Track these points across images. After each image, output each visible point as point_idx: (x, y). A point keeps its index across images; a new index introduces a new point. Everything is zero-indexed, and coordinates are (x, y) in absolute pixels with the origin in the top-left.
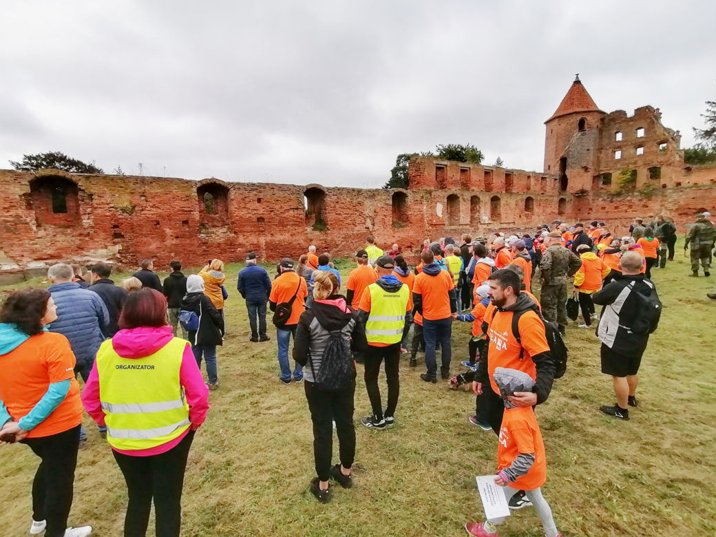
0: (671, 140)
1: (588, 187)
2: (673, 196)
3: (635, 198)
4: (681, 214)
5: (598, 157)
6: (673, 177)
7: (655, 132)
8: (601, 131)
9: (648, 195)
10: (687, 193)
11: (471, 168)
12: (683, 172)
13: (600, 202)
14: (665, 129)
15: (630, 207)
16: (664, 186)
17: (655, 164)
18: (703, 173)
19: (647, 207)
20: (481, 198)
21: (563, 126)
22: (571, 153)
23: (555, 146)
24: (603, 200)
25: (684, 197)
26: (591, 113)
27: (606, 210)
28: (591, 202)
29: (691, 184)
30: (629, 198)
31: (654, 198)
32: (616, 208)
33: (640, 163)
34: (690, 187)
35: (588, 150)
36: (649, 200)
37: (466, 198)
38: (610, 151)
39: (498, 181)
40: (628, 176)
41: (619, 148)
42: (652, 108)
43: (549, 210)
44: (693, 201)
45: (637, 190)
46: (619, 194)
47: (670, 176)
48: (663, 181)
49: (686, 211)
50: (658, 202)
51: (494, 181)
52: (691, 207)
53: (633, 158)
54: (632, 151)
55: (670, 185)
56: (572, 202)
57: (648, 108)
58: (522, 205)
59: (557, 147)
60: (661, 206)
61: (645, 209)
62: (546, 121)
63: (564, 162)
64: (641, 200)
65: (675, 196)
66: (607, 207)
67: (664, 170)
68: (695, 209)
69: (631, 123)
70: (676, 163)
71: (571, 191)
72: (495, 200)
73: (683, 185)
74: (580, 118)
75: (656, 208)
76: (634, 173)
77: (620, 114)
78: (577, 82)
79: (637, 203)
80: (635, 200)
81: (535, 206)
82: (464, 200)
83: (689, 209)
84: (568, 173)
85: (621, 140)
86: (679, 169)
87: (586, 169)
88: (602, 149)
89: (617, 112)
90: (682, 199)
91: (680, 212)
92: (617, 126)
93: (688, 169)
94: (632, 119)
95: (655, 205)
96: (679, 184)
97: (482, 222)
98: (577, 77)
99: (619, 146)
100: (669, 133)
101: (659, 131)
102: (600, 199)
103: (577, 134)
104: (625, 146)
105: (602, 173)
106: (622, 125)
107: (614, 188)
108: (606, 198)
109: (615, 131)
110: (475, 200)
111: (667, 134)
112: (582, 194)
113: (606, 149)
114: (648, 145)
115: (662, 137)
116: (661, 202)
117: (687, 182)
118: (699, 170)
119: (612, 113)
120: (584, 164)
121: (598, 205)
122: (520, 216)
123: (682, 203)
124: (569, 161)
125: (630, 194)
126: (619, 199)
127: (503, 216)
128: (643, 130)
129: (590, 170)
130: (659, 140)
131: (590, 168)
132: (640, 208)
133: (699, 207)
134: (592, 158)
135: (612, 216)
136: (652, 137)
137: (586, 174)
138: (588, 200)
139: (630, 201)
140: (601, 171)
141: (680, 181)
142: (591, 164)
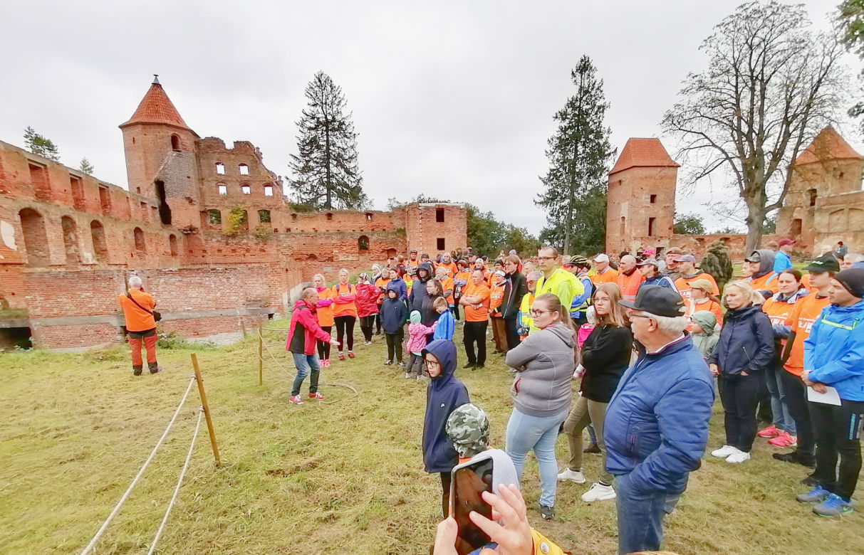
0: (275, 184)
1: (197, 223)
2: (286, 241)
3: (250, 241)
4: (296, 259)
5: (200, 189)
6: (283, 222)
7: (259, 172)
8: (197, 156)
9: (263, 239)
10: (299, 239)
11: (48, 166)
12: (291, 217)
13: (214, 243)
14: (268, 171)
15: (248, 251)
16: (276, 230)
17: (264, 207)
18: (307, 221)
19: (264, 251)
20: (76, 220)
21: (150, 137)
22: (168, 176)
23: (143, 161)
24: (218, 241)
25: (296, 242)
26: (184, 131)
27: (223, 253)
28: (204, 243)
29: (299, 231)
30: (245, 241)
31: (269, 242)
32: (234, 251)
33: (249, 204)
34: (300, 234)
35: (189, 177)
36: (265, 244)
37: (53, 217)
38: (213, 184)
39: (92, 197)
40: (239, 217)
41: (224, 182)
43: (162, 249)
44: (304, 247)
45: (250, 232)
46: (234, 236)
47: (281, 220)
48: (274, 225)
49: (300, 256)
50: (274, 247)
51: (86, 197)
52: (304, 252)
53: (240, 197)
54: (238, 189)
55: (282, 230)
56: (182, 240)
58: (131, 237)
59: (146, 164)
60: (278, 250)
61: (262, 253)
62: (121, 123)
63: (160, 186)
64: (256, 244)
65: (288, 241)
66: (224, 250)
67: (273, 214)
68: (307, 255)
69: (233, 157)
70: (283, 209)
71: (178, 226)
72: (96, 225)
73: (292, 231)
74: (171, 133)
75: (273, 253)
76: (246, 213)
78: (156, 85)
79: (254, 247)
80: (250, 243)
81: (146, 242)
82: (52, 222)
83: (302, 254)
84: (168, 201)
85: (223, 173)
86: (287, 215)
87: (191, 201)
88: (203, 179)
89: (217, 139)
90: (296, 244)
91: (295, 257)
92: (217, 156)
93: (294, 216)
94: (232, 152)
95: (272, 249)
96: (289, 230)
97: (85, 262)
98: (156, 79)
99: (222, 181)
100: (272, 176)
101: (264, 173)
102: (214, 240)
103: (171, 154)
104: (229, 181)
105: (208, 208)
106: (225, 156)
107: (226, 227)
108: (220, 239)
109: (215, 162)
110: (68, 224)
111: (271, 178)
112: (191, 231)
113: (208, 181)
114: (254, 185)
115: (267, 180)
116: (277, 246)
117: (295, 228)
118: (304, 218)
119: (206, 138)
121: (212, 247)
122: (132, 255)
123: (295, 248)
124: (167, 187)
125: (245, 236)
126: (234, 241)
127: (111, 253)
128: (246, 167)
129: (195, 203)
130: (264, 182)
131: (194, 200)
132: (258, 252)
133: (310, 253)
134: (194, 188)
135: (229, 260)
136: (257, 177)
137: (191, 207)
138: (199, 239)
139: (247, 244)
140: (207, 206)
141: (289, 226)
142: (195, 196)
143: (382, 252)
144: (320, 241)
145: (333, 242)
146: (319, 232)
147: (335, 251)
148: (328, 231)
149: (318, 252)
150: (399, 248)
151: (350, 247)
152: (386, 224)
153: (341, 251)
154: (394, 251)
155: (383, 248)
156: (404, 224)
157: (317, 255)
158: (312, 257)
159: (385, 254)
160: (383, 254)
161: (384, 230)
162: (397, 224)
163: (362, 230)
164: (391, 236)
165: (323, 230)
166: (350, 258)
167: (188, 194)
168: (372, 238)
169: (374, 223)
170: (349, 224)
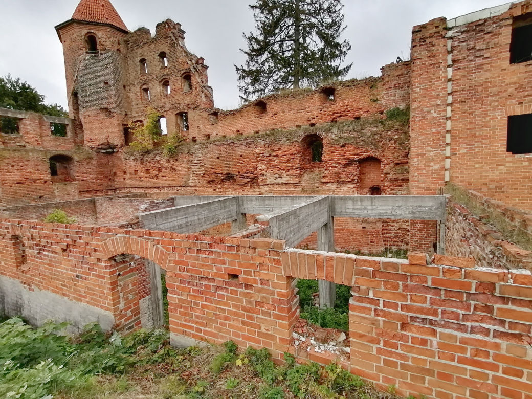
0: (194, 71)
2: (199, 154)
3: (162, 158)
4: (209, 182)
5: (128, 97)
6: (201, 126)
7: (178, 59)
8: (125, 58)
13: (131, 162)
14: (188, 55)
15: (160, 170)
16: (194, 140)
17: (182, 108)
19: (174, 171)
22: (80, 85)
24: (135, 159)
25: (208, 156)
26: (102, 28)
27: (139, 175)
28: (124, 162)
29: (219, 137)
30: (157, 158)
31: (181, 157)
32: (148, 171)
33: (168, 106)
34: (217, 141)
35: (106, 83)
36: (176, 160)
41: (146, 84)
42: (171, 21)
44: (218, 162)
46: (148, 152)
47: (198, 124)
48: (193, 132)
49: (213, 177)
50: (185, 165)
52: (218, 171)
53: (161, 99)
54: (159, 88)
55: (199, 140)
56: (94, 162)
57: (168, 22)
60: (189, 169)
61: (174, 173)
63: (76, 100)
64: (169, 161)
66: (139, 171)
67: (191, 114)
68: (222, 174)
69: (153, 46)
70: (203, 106)
71: (91, 145)
73: (212, 139)
74: (86, 31)
75: (183, 172)
77: (143, 31)
79: (166, 165)
80: (163, 160)
83: (216, 173)
86: (205, 115)
87: (108, 112)
88: (130, 85)
89: (140, 30)
91: (208, 178)
92: (140, 50)
93: (215, 115)
94: (154, 40)
95: (182, 168)
96: (208, 136)
99: (144, 82)
100: (191, 61)
101: (182, 58)
102: (132, 158)
103: (84, 56)
104: (151, 81)
106: (146, 48)
109: (139, 58)
111: (189, 62)
112: (109, 150)
113: (134, 85)
114: (173, 78)
115: (186, 67)
116: (188, 163)
117: (215, 133)
118: (225, 115)
119: (135, 32)
120: (104, 105)
121: (130, 167)
123: (208, 165)
124: (80, 96)
125: (159, 152)
126: (149, 159)
129: (114, 114)
130: (183, 72)
131: (112, 110)
132: (168, 172)
133: (225, 171)
134: (113, 97)
135: (145, 183)
136: (175, 66)
137: (108, 120)
138: (119, 157)
139: (158, 162)
140: (134, 117)
141: (209, 132)
142: (114, 106)
143: (347, 165)
144: (240, 151)
145: (258, 151)
146: (245, 135)
147: (262, 167)
148: (257, 132)
149: (236, 169)
150: (388, 155)
151: (284, 159)
152: (362, 105)
153: (270, 166)
154: (372, 160)
155: (348, 155)
156: (406, 98)
157: (235, 174)
158: (229, 177)
159: (353, 170)
160: (348, 170)
161: (358, 118)
162: (389, 99)
163: (313, 125)
164: (368, 130)
165: (251, 132)
166: (285, 179)
167: (104, 103)
168: (330, 137)
169: (336, 107)
170: (290, 115)
